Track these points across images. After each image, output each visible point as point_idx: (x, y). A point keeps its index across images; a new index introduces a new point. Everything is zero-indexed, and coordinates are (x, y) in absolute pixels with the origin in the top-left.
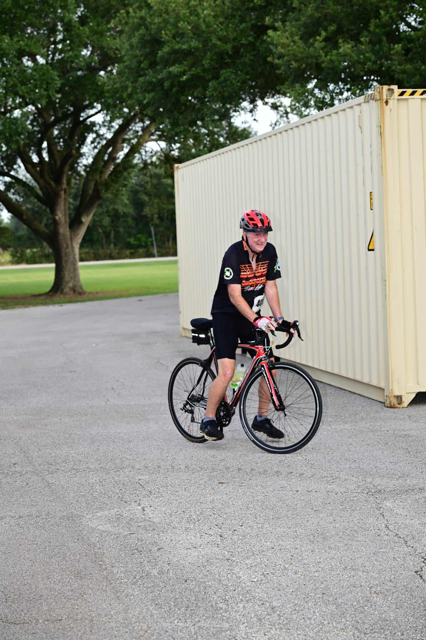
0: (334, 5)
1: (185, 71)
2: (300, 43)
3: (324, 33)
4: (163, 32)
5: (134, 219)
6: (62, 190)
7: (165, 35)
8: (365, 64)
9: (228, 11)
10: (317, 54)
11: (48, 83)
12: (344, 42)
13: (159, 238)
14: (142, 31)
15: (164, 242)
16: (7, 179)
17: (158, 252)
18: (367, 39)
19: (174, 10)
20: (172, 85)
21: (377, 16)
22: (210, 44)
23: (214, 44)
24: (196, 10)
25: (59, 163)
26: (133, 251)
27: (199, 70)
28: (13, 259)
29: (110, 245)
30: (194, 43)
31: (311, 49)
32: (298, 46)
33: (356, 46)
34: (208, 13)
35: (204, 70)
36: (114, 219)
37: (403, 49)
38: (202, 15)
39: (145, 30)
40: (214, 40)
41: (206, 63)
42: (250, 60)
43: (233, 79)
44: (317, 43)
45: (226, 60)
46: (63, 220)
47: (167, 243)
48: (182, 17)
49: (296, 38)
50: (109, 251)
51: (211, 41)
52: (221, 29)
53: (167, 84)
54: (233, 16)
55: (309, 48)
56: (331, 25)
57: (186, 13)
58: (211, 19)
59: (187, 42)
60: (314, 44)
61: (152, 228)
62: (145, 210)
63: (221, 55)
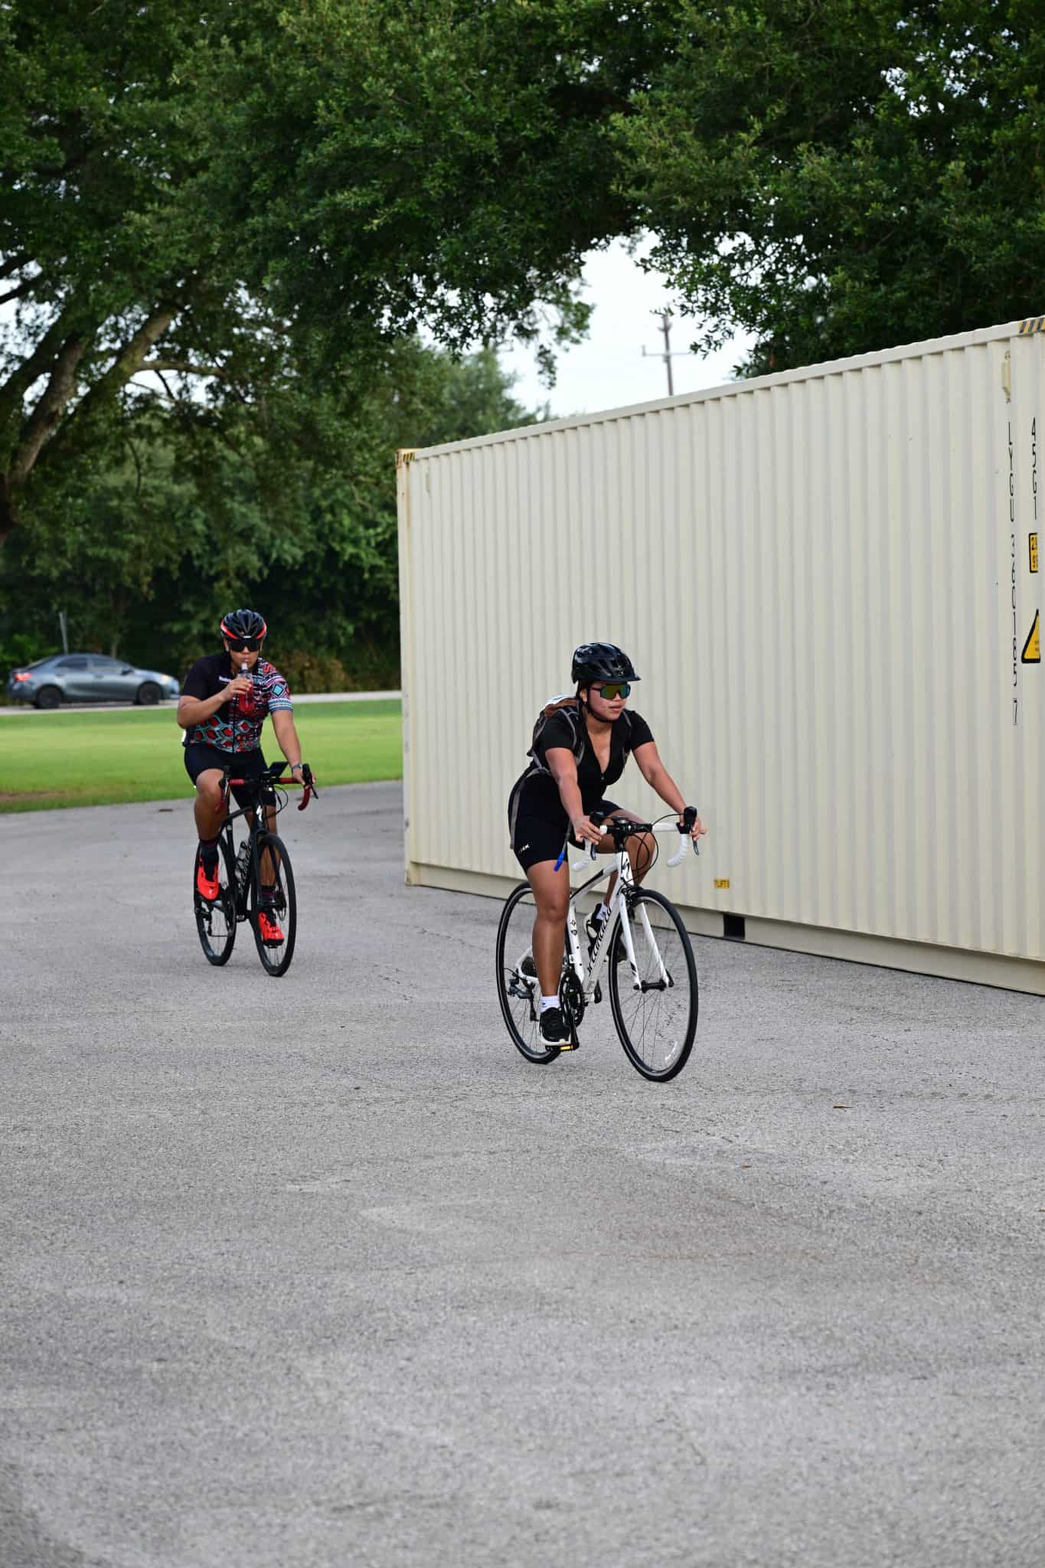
0: (784, 51)
1: (375, 205)
2: (695, 147)
3: (758, 126)
4: (321, 103)
5: (8, 589)
7: (325, 111)
8: (867, 208)
9: (487, 51)
10: (741, 177)
12: (809, 151)
14: (256, 95)
18: (870, 143)
19: (349, 46)
20: (339, 241)
22: (444, 137)
23: (454, 135)
24: (401, 46)
27: (413, 204)
30: (403, 134)
31: (724, 163)
32: (690, 156)
33: (839, 159)
34: (441, 55)
35: (427, 204)
37: (967, 172)
38: (424, 60)
39: (262, 94)
40: (458, 128)
41: (432, 185)
42: (546, 183)
43: (503, 231)
44: (740, 148)
45: (482, 178)
48: (371, 64)
49: (687, 135)
51: (447, 127)
52: (473, 98)
53: (326, 238)
54: (501, 65)
55: (718, 160)
56: (774, 102)
57: (378, 54)
58: (448, 72)
59: (385, 129)
60: (731, 150)
61: (61, 615)
62: (38, 563)
63: (470, 165)
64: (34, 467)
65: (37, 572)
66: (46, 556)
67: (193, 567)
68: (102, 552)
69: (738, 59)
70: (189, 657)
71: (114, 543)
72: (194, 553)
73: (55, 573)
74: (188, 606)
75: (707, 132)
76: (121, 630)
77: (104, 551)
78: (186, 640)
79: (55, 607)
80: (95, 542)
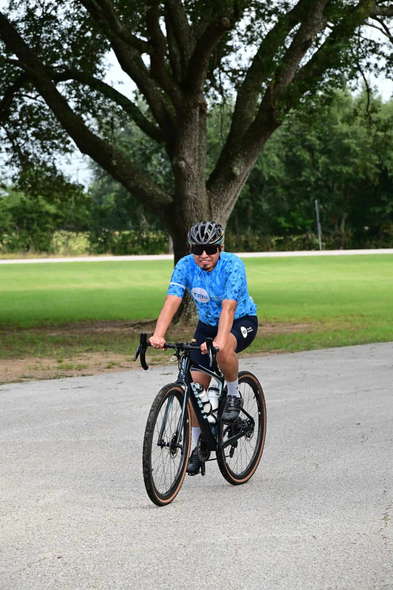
5: (286, 188)
6: (195, 105)
13: (324, 220)
15: (332, 227)
17: (323, 241)
26: (282, 238)
28: (90, 245)
29: (246, 228)
36: (254, 186)
46: (195, 170)
47: (336, 227)
50: (243, 238)
61: (316, 202)
62: (304, 174)
64: (293, 81)
65: (303, 179)
66: (308, 170)
67: (387, 176)
68: (338, 168)
70: (384, 226)
71: (346, 164)
72: (389, 169)
73: (313, 179)
74: (384, 198)
76: (347, 211)
77: (339, 167)
78: (384, 215)
79: (312, 198)
80: (334, 163)
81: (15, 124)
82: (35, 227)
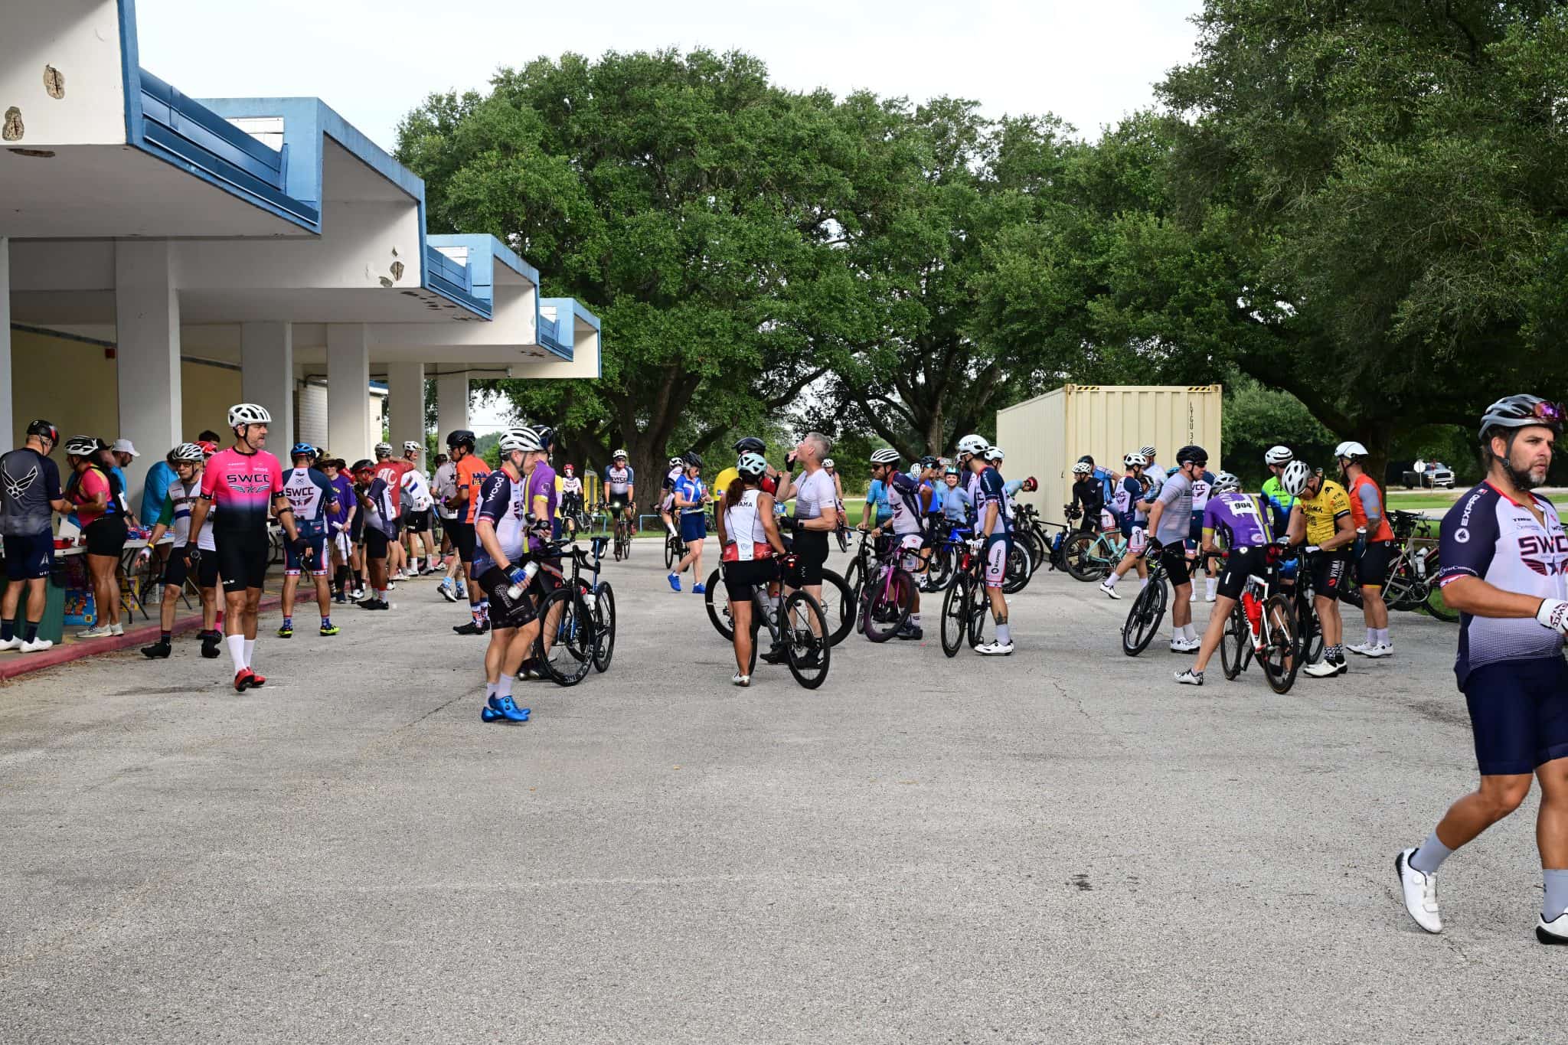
1: (1025, 328)
4: (1008, 294)
7: (1008, 297)
11: (919, 319)
14: (992, 292)
16: (879, 402)
19: (1018, 276)
20: (1015, 340)
21: (1177, 293)
22: (1047, 306)
23: (1050, 305)
24: (1036, 276)
25: (934, 389)
27: (1036, 328)
30: (1032, 304)
35: (1041, 327)
39: (995, 290)
40: (1051, 302)
41: (1043, 321)
46: (935, 447)
48: (1025, 281)
51: (1048, 303)
52: (1057, 293)
53: (1010, 339)
54: (1069, 281)
56: (1140, 298)
57: (1028, 278)
58: (1048, 285)
59: (1026, 304)
63: (1055, 315)
69: (1129, 284)
75: (1119, 307)
81: (845, 418)
82: (851, 475)
